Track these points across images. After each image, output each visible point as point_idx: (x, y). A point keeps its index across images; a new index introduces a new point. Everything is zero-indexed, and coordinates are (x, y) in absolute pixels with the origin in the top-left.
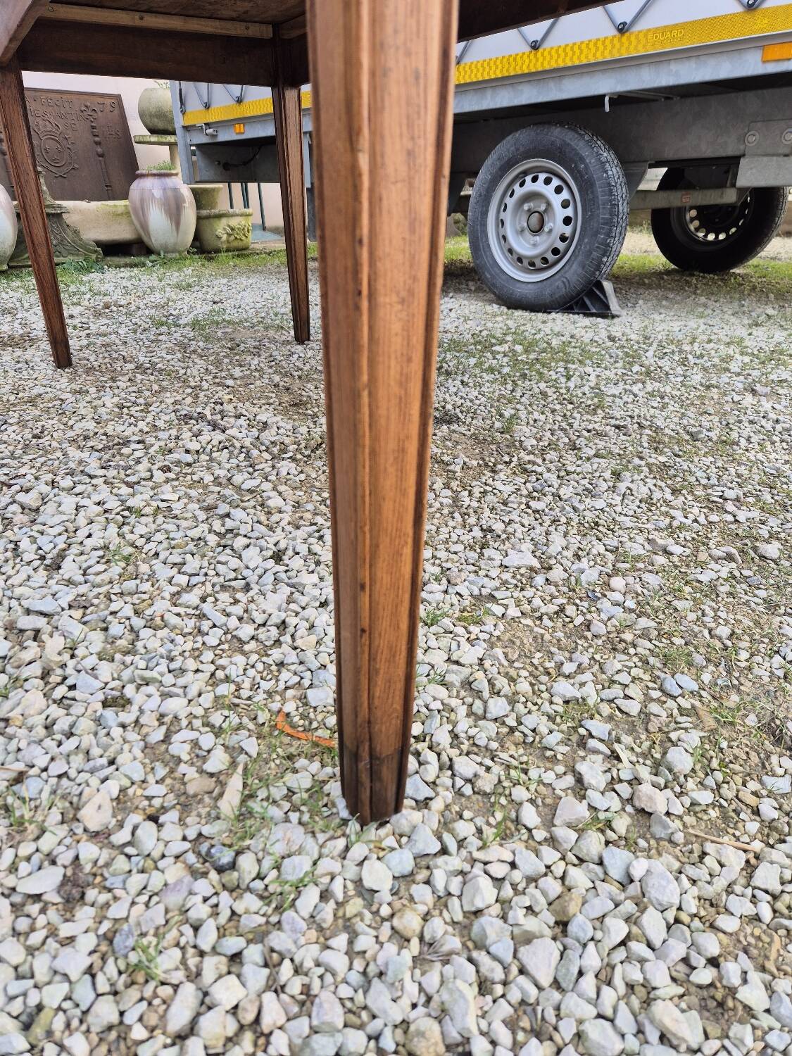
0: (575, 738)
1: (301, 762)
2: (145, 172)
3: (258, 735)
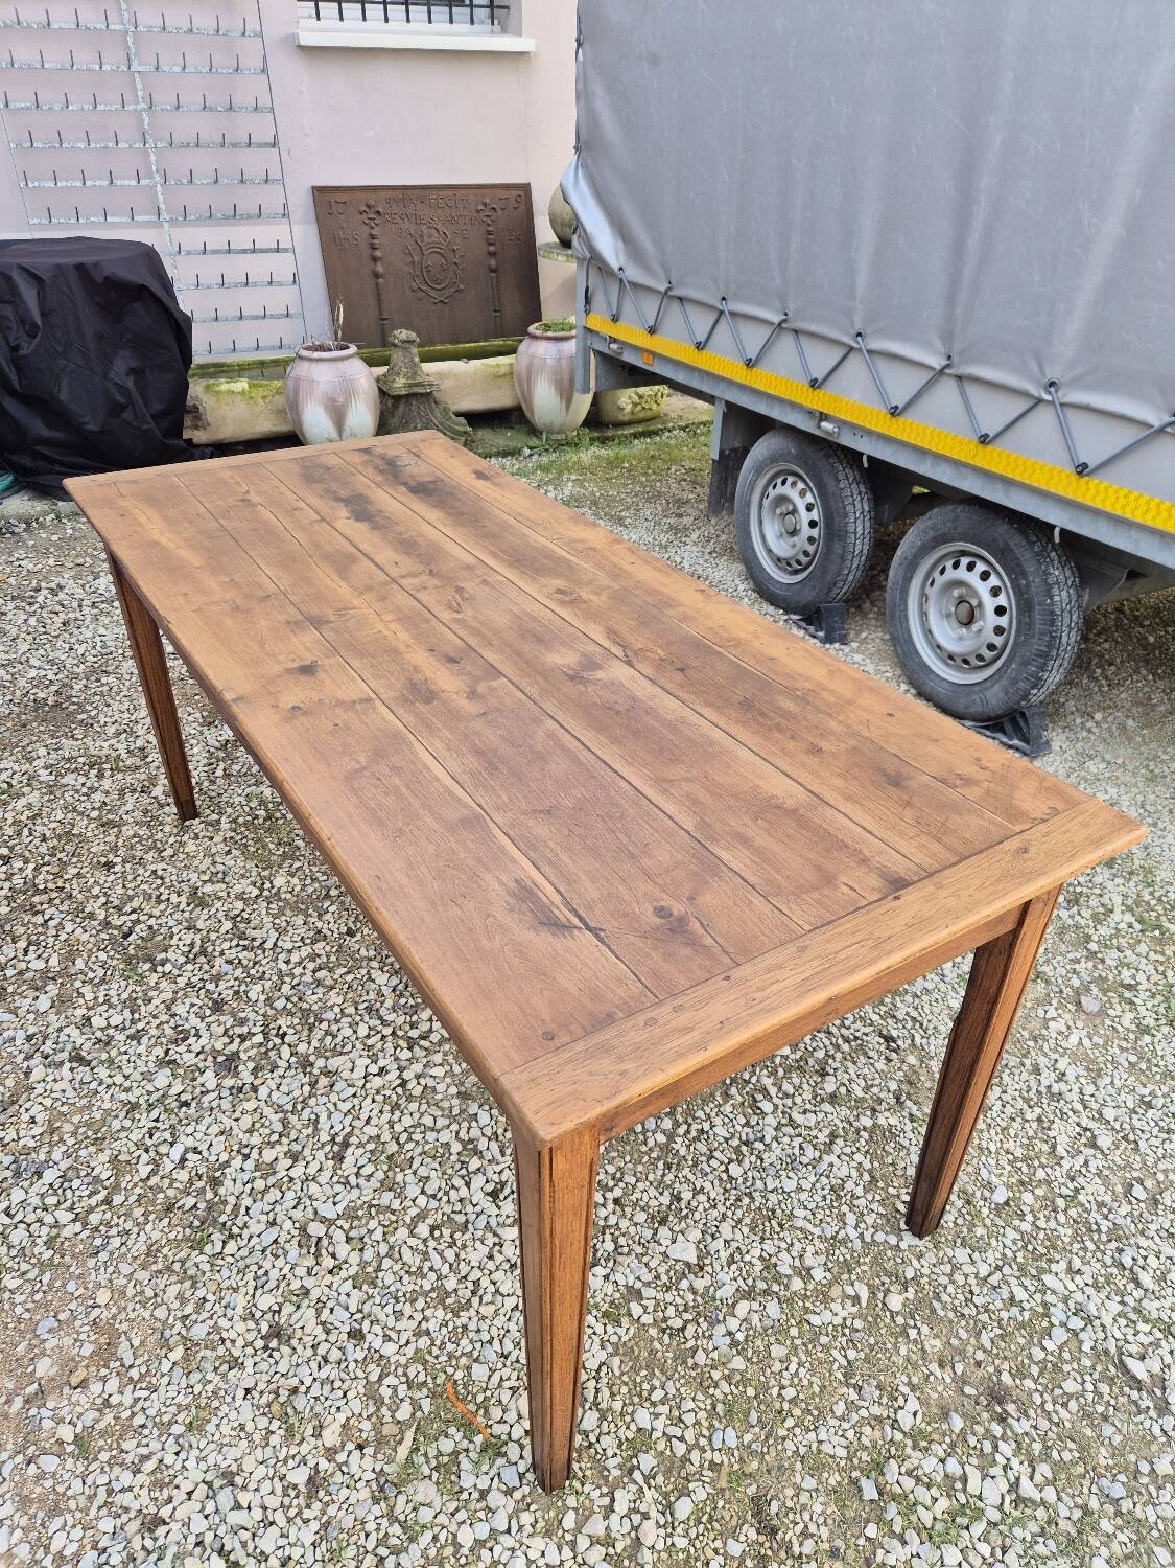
1: (452, 1430)
2: (538, 333)
3: (433, 1395)
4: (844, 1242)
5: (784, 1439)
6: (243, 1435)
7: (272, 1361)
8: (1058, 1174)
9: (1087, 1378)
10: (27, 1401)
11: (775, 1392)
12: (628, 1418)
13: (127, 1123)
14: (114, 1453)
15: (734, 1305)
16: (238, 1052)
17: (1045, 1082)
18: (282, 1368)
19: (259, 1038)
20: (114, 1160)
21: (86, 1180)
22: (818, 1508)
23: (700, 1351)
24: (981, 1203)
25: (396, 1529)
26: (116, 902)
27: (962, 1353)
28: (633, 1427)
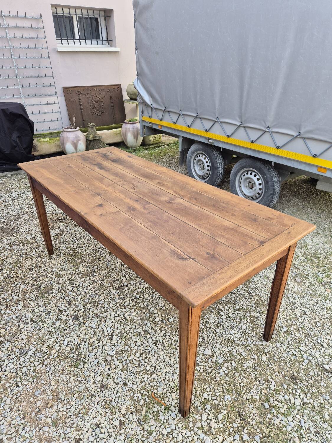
0: (204, 408)
1: (156, 405)
2: (127, 122)
3: (149, 397)
4: (248, 345)
5: (243, 396)
6: (99, 414)
7: (103, 394)
8: (298, 322)
9: (315, 371)
10: (36, 414)
11: (238, 384)
12: (201, 396)
13: (50, 336)
14: (64, 424)
15: (223, 364)
16: (77, 314)
17: (291, 300)
18: (107, 395)
19: (83, 310)
20: (48, 347)
21: (41, 353)
22: (255, 412)
23: (217, 377)
24: (281, 331)
25: (146, 433)
26: (35, 279)
27: (283, 369)
28: (203, 398)
